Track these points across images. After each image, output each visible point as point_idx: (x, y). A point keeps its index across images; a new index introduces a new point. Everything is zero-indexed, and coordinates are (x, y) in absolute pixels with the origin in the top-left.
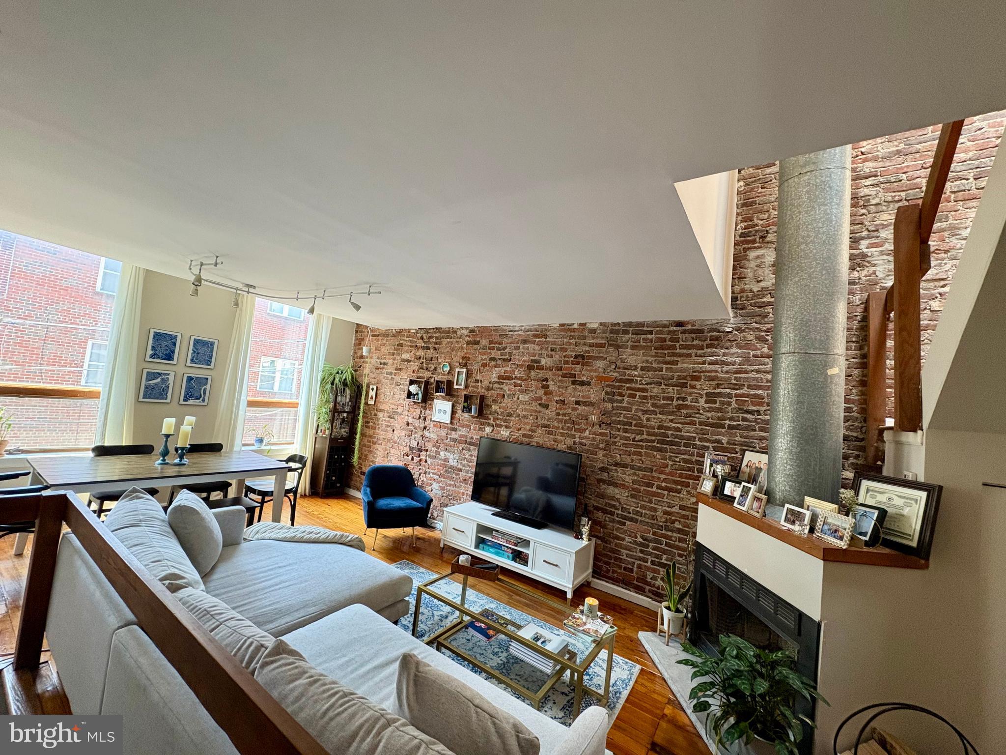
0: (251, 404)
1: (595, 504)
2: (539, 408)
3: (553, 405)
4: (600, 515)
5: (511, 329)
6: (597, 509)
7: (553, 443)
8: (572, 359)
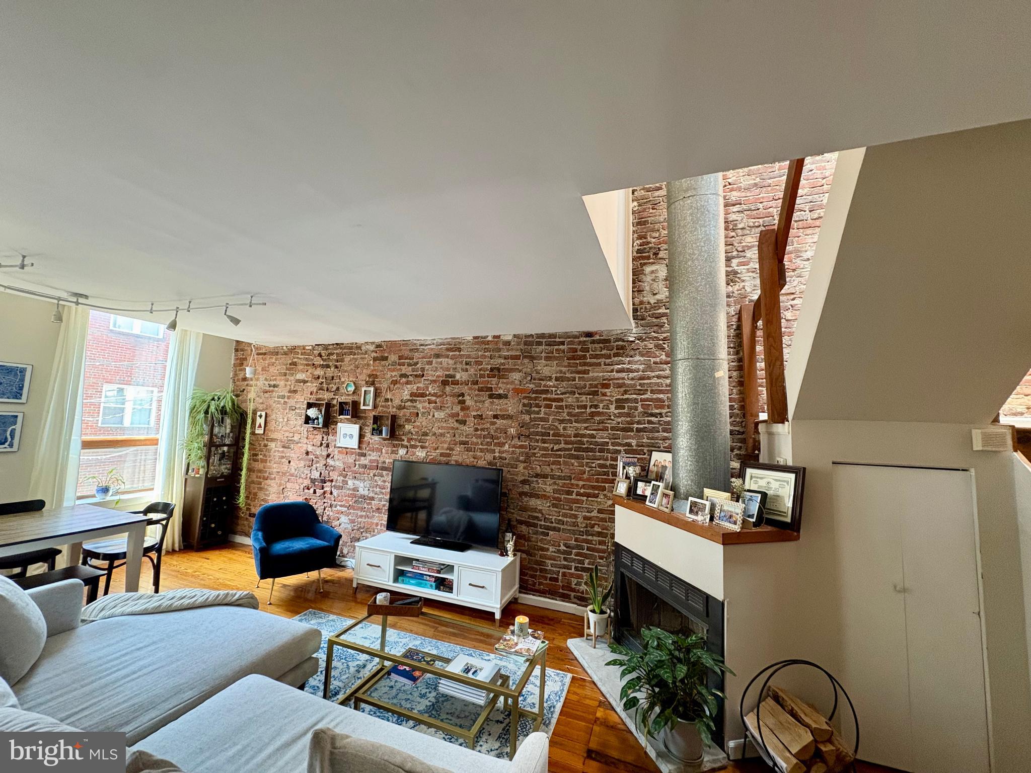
1: (518, 518)
2: (456, 425)
3: (471, 421)
4: (523, 529)
5: (422, 342)
6: (521, 522)
7: (472, 460)
8: (488, 372)
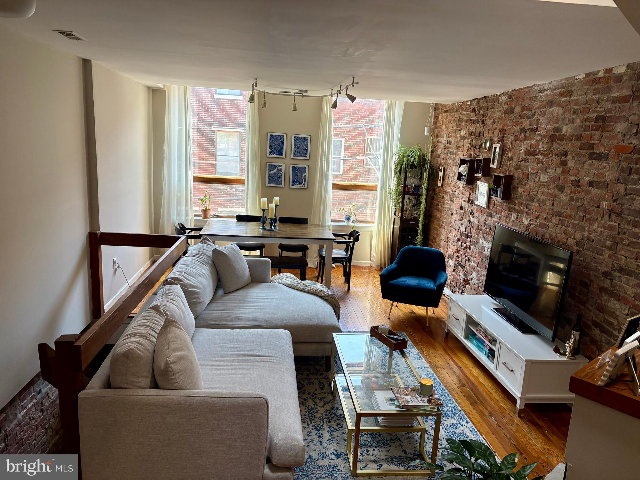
0: (337, 187)
1: (595, 319)
2: (556, 192)
3: (569, 188)
4: (596, 332)
5: (541, 88)
6: (596, 324)
7: (563, 236)
8: (593, 123)
